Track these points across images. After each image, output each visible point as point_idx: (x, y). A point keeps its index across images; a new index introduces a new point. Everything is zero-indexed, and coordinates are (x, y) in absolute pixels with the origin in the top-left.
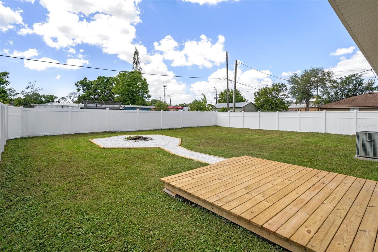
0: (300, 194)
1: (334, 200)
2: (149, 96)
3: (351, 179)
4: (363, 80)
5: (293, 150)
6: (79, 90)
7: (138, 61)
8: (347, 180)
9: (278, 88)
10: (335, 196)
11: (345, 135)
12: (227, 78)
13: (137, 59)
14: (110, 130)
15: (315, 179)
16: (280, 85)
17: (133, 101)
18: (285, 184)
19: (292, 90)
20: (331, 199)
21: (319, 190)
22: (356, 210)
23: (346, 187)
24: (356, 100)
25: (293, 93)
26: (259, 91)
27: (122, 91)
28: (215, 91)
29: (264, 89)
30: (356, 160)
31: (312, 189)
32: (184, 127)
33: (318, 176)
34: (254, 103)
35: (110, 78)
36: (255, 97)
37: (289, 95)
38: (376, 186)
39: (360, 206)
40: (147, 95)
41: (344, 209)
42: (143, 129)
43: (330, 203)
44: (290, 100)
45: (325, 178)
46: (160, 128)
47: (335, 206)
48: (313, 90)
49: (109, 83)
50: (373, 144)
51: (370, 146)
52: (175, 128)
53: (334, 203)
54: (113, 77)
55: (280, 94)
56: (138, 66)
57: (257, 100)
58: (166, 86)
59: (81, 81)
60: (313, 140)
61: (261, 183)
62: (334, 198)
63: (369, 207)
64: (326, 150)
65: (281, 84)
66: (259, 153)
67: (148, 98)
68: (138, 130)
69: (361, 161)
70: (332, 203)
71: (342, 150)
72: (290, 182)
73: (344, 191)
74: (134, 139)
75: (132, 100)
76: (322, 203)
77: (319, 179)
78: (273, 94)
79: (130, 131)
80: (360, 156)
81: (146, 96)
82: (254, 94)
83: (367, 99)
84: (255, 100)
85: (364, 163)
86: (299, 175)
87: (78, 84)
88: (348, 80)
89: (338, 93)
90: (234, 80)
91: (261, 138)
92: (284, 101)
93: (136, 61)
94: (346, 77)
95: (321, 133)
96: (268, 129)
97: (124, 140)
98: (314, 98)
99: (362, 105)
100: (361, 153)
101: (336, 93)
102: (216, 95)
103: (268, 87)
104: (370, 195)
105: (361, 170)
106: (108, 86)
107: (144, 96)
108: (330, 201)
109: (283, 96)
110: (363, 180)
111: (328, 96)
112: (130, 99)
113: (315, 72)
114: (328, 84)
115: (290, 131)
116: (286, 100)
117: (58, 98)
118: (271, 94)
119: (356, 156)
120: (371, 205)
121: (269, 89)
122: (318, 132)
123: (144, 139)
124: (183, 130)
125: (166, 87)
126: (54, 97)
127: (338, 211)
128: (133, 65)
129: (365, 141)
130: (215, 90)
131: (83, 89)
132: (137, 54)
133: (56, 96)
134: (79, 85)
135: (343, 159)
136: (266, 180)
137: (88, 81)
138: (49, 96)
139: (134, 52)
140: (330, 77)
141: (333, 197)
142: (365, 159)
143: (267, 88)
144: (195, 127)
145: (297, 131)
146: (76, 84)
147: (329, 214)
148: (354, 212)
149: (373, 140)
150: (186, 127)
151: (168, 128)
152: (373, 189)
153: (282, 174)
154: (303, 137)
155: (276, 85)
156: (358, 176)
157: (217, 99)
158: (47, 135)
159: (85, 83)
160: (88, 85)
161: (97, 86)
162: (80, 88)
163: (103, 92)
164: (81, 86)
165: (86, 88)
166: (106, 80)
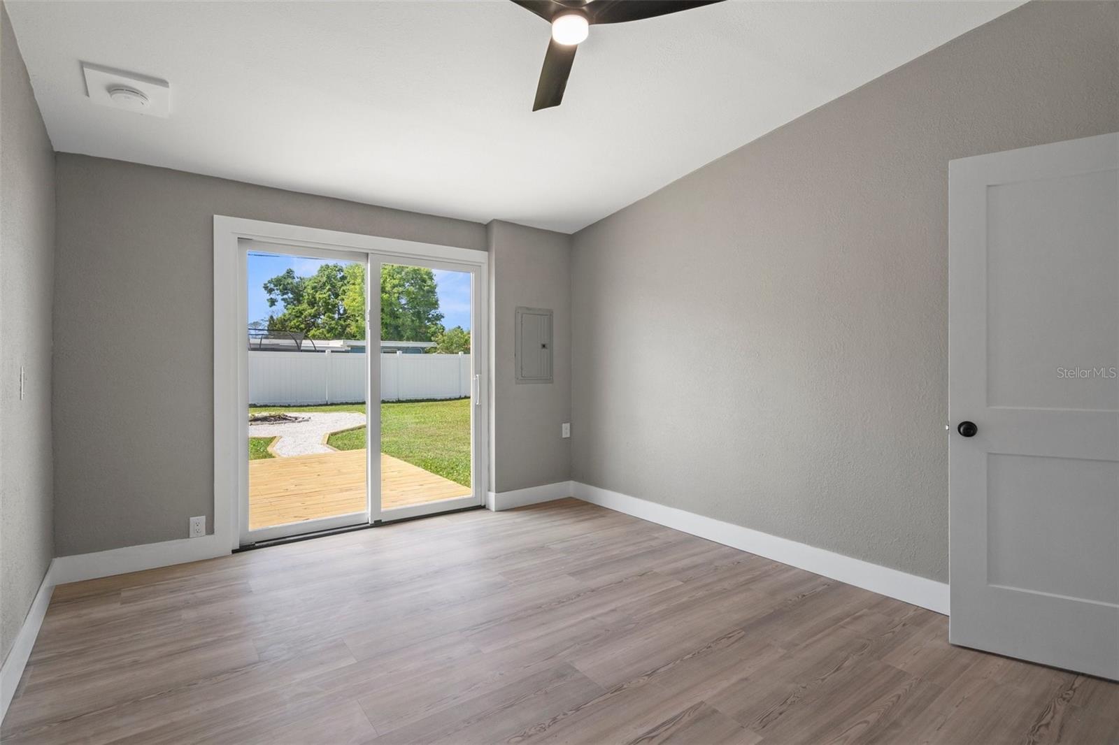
6: (273, 302)
59: (278, 279)
81: (431, 316)
131: (285, 300)
134: (274, 290)
137: (297, 280)
146: (266, 288)
159: (288, 284)
160: (297, 288)
161: (316, 292)
162: (277, 297)
163: (330, 307)
164: (278, 292)
165: (291, 296)
166: (342, 274)
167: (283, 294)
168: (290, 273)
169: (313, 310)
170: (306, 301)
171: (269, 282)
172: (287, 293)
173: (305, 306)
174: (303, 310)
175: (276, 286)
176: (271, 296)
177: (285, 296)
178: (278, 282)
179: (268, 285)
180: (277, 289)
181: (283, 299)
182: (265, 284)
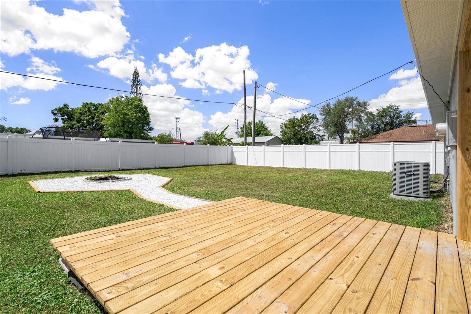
0: (294, 258)
1: (351, 268)
2: (151, 129)
3: (383, 226)
4: (401, 112)
5: (314, 189)
6: (56, 120)
7: (138, 84)
8: (377, 228)
9: (308, 119)
10: (354, 259)
11: (381, 172)
12: (245, 104)
13: (137, 82)
15: (329, 229)
16: (310, 116)
18: (276, 239)
19: (324, 122)
20: (347, 266)
21: (328, 249)
22: (388, 290)
23: (373, 241)
24: (394, 134)
25: (326, 126)
26: (286, 123)
28: (237, 124)
29: (292, 121)
30: (393, 200)
31: (318, 247)
32: (188, 165)
33: (334, 224)
34: (280, 137)
35: (100, 105)
36: (282, 130)
37: (321, 128)
38: (421, 236)
39: (396, 280)
40: (149, 127)
41: (367, 289)
43: (343, 275)
44: (321, 133)
45: (345, 226)
47: (349, 284)
48: (347, 123)
49: (99, 112)
50: (413, 178)
51: (409, 180)
53: (349, 276)
54: (103, 104)
55: (311, 127)
56: (139, 90)
57: (284, 133)
58: (179, 118)
60: (343, 177)
61: (234, 241)
62: (352, 265)
63: (412, 280)
64: (356, 188)
65: (312, 114)
66: (268, 194)
69: (398, 201)
70: (346, 275)
71: (375, 188)
72: (287, 235)
73: (371, 249)
74: (100, 179)
75: (127, 133)
76: (327, 278)
77: (336, 228)
78: (302, 126)
80: (397, 195)
81: (147, 128)
82: (281, 126)
83: (405, 133)
84: (281, 133)
85: (402, 204)
86: (307, 223)
87: (56, 112)
88: (385, 112)
89: (375, 126)
90: (253, 106)
91: (281, 176)
92: (315, 135)
93: (135, 84)
94: (383, 108)
95: (354, 171)
96: (293, 167)
97: (83, 181)
98: (349, 132)
99: (400, 140)
100: (398, 191)
101: (373, 128)
102: (238, 128)
103: (296, 117)
104: (413, 255)
105: (399, 212)
106: (98, 116)
108: (342, 272)
109: (314, 129)
110: (401, 228)
111: (364, 130)
113: (349, 102)
114: (363, 117)
115: (319, 168)
116: (317, 134)
117: (31, 131)
118: (300, 126)
119: (392, 194)
120: (414, 277)
121: (298, 120)
122: (350, 169)
123: (115, 178)
125: (178, 120)
126: (25, 131)
127: (354, 294)
128: (132, 90)
129: (403, 173)
130: (237, 122)
131: (63, 119)
132: (136, 75)
133: (29, 129)
134: (57, 114)
135: (375, 199)
136: (248, 234)
137: (70, 109)
138: (18, 128)
139: (133, 73)
140: (365, 108)
141: (350, 262)
142: (404, 198)
143: (294, 119)
144: (203, 165)
145: (327, 169)
146: (52, 112)
147: (334, 305)
148: (385, 296)
149: (413, 172)
152: (417, 243)
153: (281, 223)
154: (332, 175)
155: (306, 116)
156: (394, 222)
157: (239, 134)
159: (66, 111)
160: (70, 113)
161: (81, 115)
162: (58, 117)
163: (90, 123)
164: (60, 115)
165: (66, 117)
166: (95, 107)
167: (62, 117)
168: (66, 106)
169: (80, 124)
170: (75, 120)
171: (55, 110)
172: (64, 116)
173: (75, 122)
174: (74, 124)
175: (58, 112)
176: (55, 117)
177: (63, 117)
178: (60, 110)
179: (54, 111)
180: (59, 114)
181: (62, 119)
182: (52, 111)
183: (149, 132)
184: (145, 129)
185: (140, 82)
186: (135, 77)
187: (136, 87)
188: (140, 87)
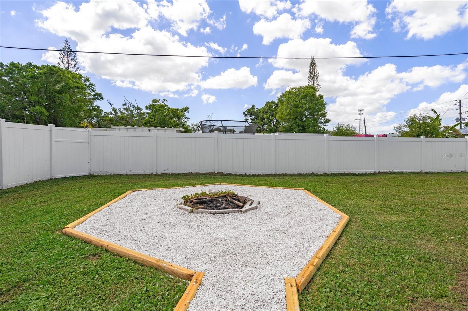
2: (327, 121)
7: (315, 75)
13: (313, 73)
14: (220, 171)
17: (302, 128)
27: (287, 116)
28: (458, 107)
32: (382, 171)
40: (324, 120)
42: (284, 172)
46: (321, 172)
52: (357, 173)
56: (316, 82)
58: (363, 110)
59: (249, 110)
67: (325, 124)
68: (273, 174)
75: (300, 127)
79: (257, 174)
81: (322, 120)
87: (246, 113)
93: (312, 76)
102: (461, 113)
107: (320, 120)
112: (298, 126)
124: (377, 178)
125: (362, 112)
128: (309, 82)
132: (314, 65)
134: (247, 115)
137: (256, 110)
139: (310, 64)
144: (411, 173)
146: (244, 114)
150: (385, 171)
151: (342, 171)
157: (462, 122)
158: (122, 174)
159: (253, 112)
160: (256, 113)
161: (264, 114)
162: (248, 118)
163: (270, 121)
164: (249, 116)
165: (254, 117)
166: (275, 105)
168: (253, 107)
170: (260, 119)
175: (248, 113)
176: (246, 118)
177: (251, 117)
181: (250, 119)
182: (244, 112)
183: (325, 125)
184: (321, 122)
185: (317, 72)
186: (311, 68)
187: (313, 79)
188: (317, 78)
